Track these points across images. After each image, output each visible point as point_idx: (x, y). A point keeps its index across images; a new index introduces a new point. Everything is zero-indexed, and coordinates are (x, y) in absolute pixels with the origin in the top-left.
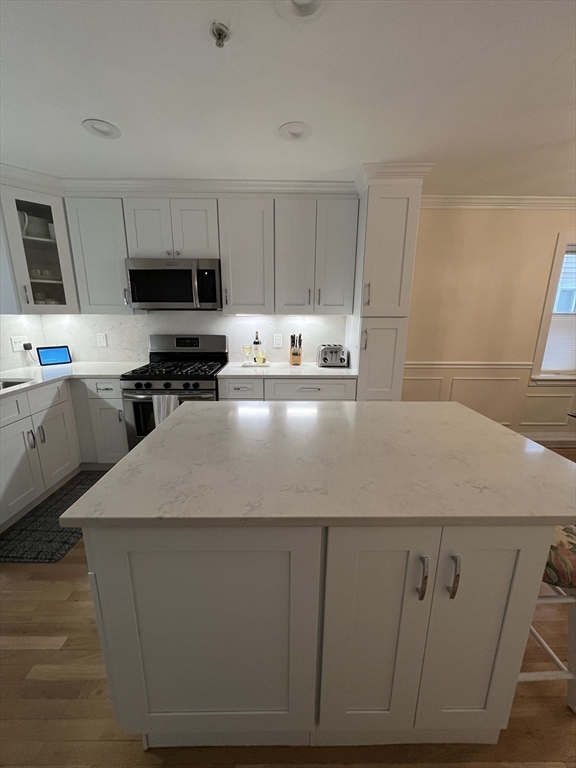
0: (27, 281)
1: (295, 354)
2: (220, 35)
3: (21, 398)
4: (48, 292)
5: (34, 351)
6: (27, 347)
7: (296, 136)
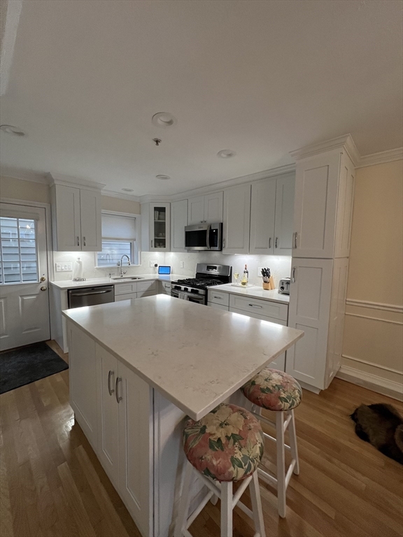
0: (153, 238)
1: (265, 282)
2: (157, 142)
3: (134, 284)
4: (160, 243)
5: (158, 267)
6: (156, 265)
7: (230, 155)
